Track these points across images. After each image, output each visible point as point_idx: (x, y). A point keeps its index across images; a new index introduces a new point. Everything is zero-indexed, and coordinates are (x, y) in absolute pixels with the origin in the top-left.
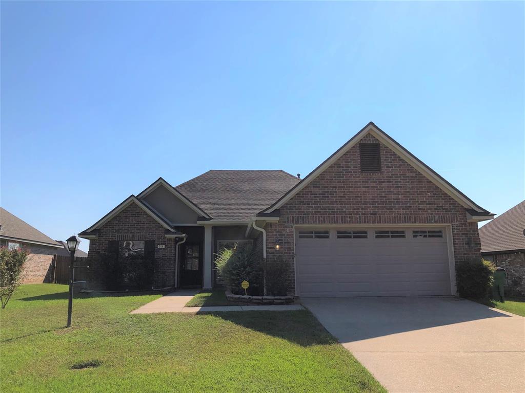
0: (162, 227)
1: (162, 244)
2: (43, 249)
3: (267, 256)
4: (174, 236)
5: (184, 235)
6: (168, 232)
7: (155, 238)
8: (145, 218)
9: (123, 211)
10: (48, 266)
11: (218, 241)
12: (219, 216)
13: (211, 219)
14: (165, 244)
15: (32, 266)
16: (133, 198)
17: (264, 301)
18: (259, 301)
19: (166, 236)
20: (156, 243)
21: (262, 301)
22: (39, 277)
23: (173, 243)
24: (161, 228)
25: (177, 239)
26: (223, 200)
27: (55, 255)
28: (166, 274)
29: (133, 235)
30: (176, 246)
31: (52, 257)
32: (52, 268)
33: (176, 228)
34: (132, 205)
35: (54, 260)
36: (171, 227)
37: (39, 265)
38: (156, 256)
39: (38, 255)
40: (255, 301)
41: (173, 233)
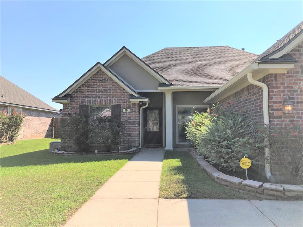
0: (126, 92)
1: (127, 108)
2: (43, 114)
3: (270, 121)
4: (137, 101)
5: (147, 100)
6: (132, 96)
7: (121, 102)
8: (111, 84)
9: (91, 78)
10: (48, 126)
11: (177, 106)
12: (178, 82)
13: (172, 85)
14: (130, 108)
15: (34, 126)
16: (99, 65)
17: (287, 193)
18: (279, 194)
19: (131, 100)
20: (122, 107)
21: (284, 194)
22: (41, 133)
23: (137, 107)
24: (126, 94)
25: (141, 104)
26: (180, 69)
27: (53, 118)
28: (132, 135)
29: (101, 100)
30: (140, 110)
31: (50, 119)
32: (51, 126)
33: (139, 93)
34: (98, 72)
35: (52, 121)
36: (135, 92)
37: (40, 125)
38: (122, 119)
39: (39, 117)
40: (271, 193)
41: (137, 98)
